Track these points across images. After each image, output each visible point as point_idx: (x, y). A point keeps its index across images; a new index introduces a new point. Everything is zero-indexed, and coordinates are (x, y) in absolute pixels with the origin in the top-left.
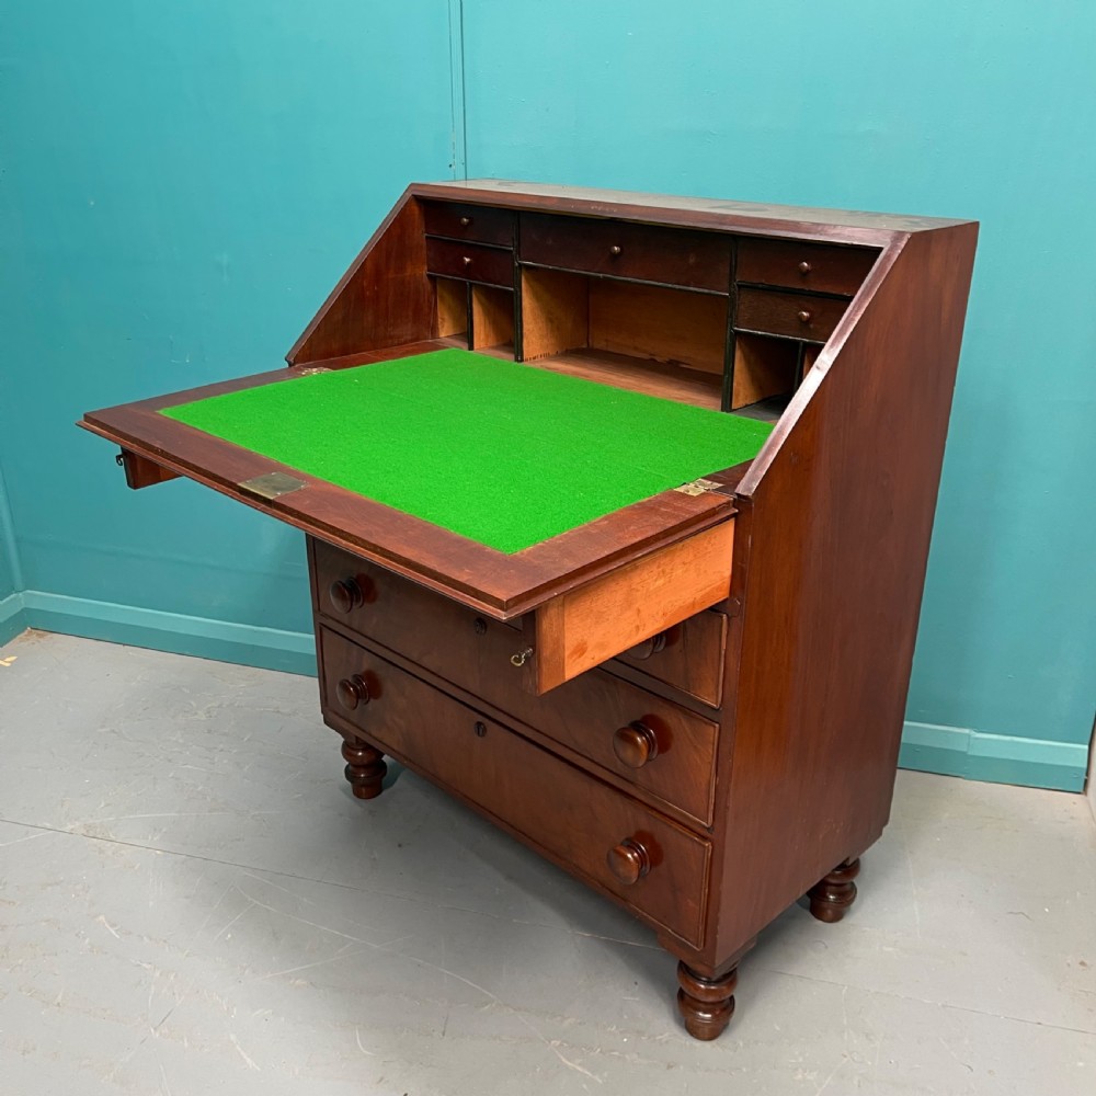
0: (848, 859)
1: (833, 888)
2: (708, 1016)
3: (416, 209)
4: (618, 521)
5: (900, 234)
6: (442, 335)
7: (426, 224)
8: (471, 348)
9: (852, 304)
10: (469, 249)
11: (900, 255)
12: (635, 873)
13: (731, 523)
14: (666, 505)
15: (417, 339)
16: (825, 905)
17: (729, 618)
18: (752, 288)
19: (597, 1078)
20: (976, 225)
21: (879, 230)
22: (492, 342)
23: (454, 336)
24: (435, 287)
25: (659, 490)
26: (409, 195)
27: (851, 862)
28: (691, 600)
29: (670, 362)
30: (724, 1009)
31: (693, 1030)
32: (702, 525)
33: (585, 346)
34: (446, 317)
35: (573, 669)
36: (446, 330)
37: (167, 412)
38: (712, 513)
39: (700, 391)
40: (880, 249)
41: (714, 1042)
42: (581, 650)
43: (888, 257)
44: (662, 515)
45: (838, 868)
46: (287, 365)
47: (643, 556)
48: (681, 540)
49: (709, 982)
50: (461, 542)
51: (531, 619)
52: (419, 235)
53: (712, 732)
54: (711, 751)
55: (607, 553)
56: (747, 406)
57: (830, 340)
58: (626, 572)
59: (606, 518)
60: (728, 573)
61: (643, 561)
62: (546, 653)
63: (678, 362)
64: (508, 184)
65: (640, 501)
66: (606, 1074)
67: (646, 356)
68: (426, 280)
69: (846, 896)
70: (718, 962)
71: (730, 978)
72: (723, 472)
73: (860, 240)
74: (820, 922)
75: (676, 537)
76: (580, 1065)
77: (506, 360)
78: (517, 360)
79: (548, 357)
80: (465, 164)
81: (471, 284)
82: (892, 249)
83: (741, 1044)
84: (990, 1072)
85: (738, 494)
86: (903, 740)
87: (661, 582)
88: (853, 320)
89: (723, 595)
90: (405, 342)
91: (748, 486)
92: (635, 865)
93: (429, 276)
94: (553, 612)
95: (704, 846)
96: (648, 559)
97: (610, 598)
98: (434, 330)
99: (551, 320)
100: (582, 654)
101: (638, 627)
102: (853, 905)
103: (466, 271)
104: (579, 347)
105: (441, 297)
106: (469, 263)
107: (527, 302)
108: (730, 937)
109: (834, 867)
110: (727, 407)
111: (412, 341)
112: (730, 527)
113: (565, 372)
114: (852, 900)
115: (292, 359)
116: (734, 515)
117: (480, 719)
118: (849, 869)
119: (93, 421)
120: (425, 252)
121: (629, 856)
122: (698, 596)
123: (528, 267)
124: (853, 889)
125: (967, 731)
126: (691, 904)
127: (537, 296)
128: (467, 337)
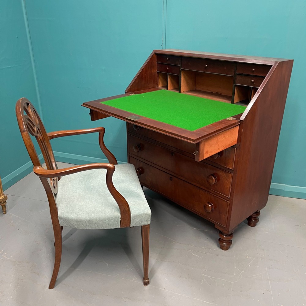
0: (258, 210)
1: (254, 218)
2: (226, 244)
3: (155, 56)
4: (214, 125)
5: (276, 62)
6: (159, 86)
7: (157, 60)
8: (167, 89)
9: (265, 78)
10: (168, 65)
11: (277, 67)
12: (210, 210)
13: (238, 126)
14: (224, 122)
15: (154, 87)
16: (251, 222)
17: (236, 149)
18: (240, 75)
19: (200, 257)
20: (293, 60)
21: (272, 61)
22: (172, 88)
23: (162, 87)
24: (158, 75)
25: (222, 119)
26: (154, 52)
27: (258, 211)
28: (229, 144)
29: (216, 93)
30: (230, 243)
31: (222, 248)
32: (233, 126)
33: (194, 89)
34: (160, 82)
35: (205, 157)
36: (160, 85)
37: (102, 103)
38: (234, 124)
39: (225, 99)
40: (272, 66)
41: (227, 251)
42: (207, 152)
43: (274, 67)
44: (224, 124)
45: (255, 213)
46: (125, 93)
47: (221, 132)
48: (229, 129)
49: (226, 236)
50: (181, 129)
51: (198, 145)
52: (155, 62)
53: (231, 175)
54: (230, 180)
55: (213, 131)
56: (237, 102)
57: (260, 87)
58: (217, 136)
59: (211, 124)
60: (237, 138)
61: (220, 133)
62: (201, 152)
63: (218, 93)
64: (176, 50)
65: (218, 121)
66: (202, 257)
67: (210, 92)
68: (156, 73)
69: (257, 220)
70: (230, 230)
71: (231, 235)
72: (235, 116)
73: (267, 63)
74: (250, 227)
75: (227, 129)
76: (196, 255)
77: (176, 92)
78: (179, 92)
79: (186, 92)
80: (165, 45)
81: (168, 74)
82: (274, 66)
83: (233, 251)
84: (292, 258)
85: (240, 120)
86: (271, 187)
87: (223, 139)
88: (266, 81)
89: (235, 143)
90: (151, 88)
91: (243, 118)
92: (211, 208)
93: (157, 72)
94: (203, 143)
95: (228, 202)
96: (221, 133)
97: (214, 141)
98: (157, 85)
99: (188, 83)
100: (207, 153)
101: (218, 149)
102: (258, 223)
103: (167, 71)
104: (193, 90)
105: (160, 78)
106: (168, 69)
107: (183, 78)
108: (233, 225)
109: (254, 212)
110: (233, 102)
111: (153, 88)
112: (238, 127)
113: (192, 95)
114: (258, 221)
115: (126, 92)
116: (239, 125)
117: (171, 176)
118: (257, 213)
119: (85, 105)
120: (156, 66)
121: (209, 205)
122: (231, 143)
123: (183, 70)
124: (258, 219)
125: (284, 185)
126: (224, 216)
127: (185, 77)
128: (166, 87)
